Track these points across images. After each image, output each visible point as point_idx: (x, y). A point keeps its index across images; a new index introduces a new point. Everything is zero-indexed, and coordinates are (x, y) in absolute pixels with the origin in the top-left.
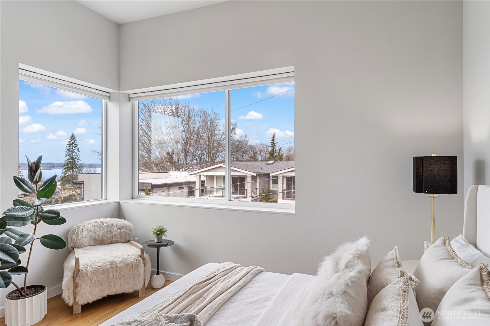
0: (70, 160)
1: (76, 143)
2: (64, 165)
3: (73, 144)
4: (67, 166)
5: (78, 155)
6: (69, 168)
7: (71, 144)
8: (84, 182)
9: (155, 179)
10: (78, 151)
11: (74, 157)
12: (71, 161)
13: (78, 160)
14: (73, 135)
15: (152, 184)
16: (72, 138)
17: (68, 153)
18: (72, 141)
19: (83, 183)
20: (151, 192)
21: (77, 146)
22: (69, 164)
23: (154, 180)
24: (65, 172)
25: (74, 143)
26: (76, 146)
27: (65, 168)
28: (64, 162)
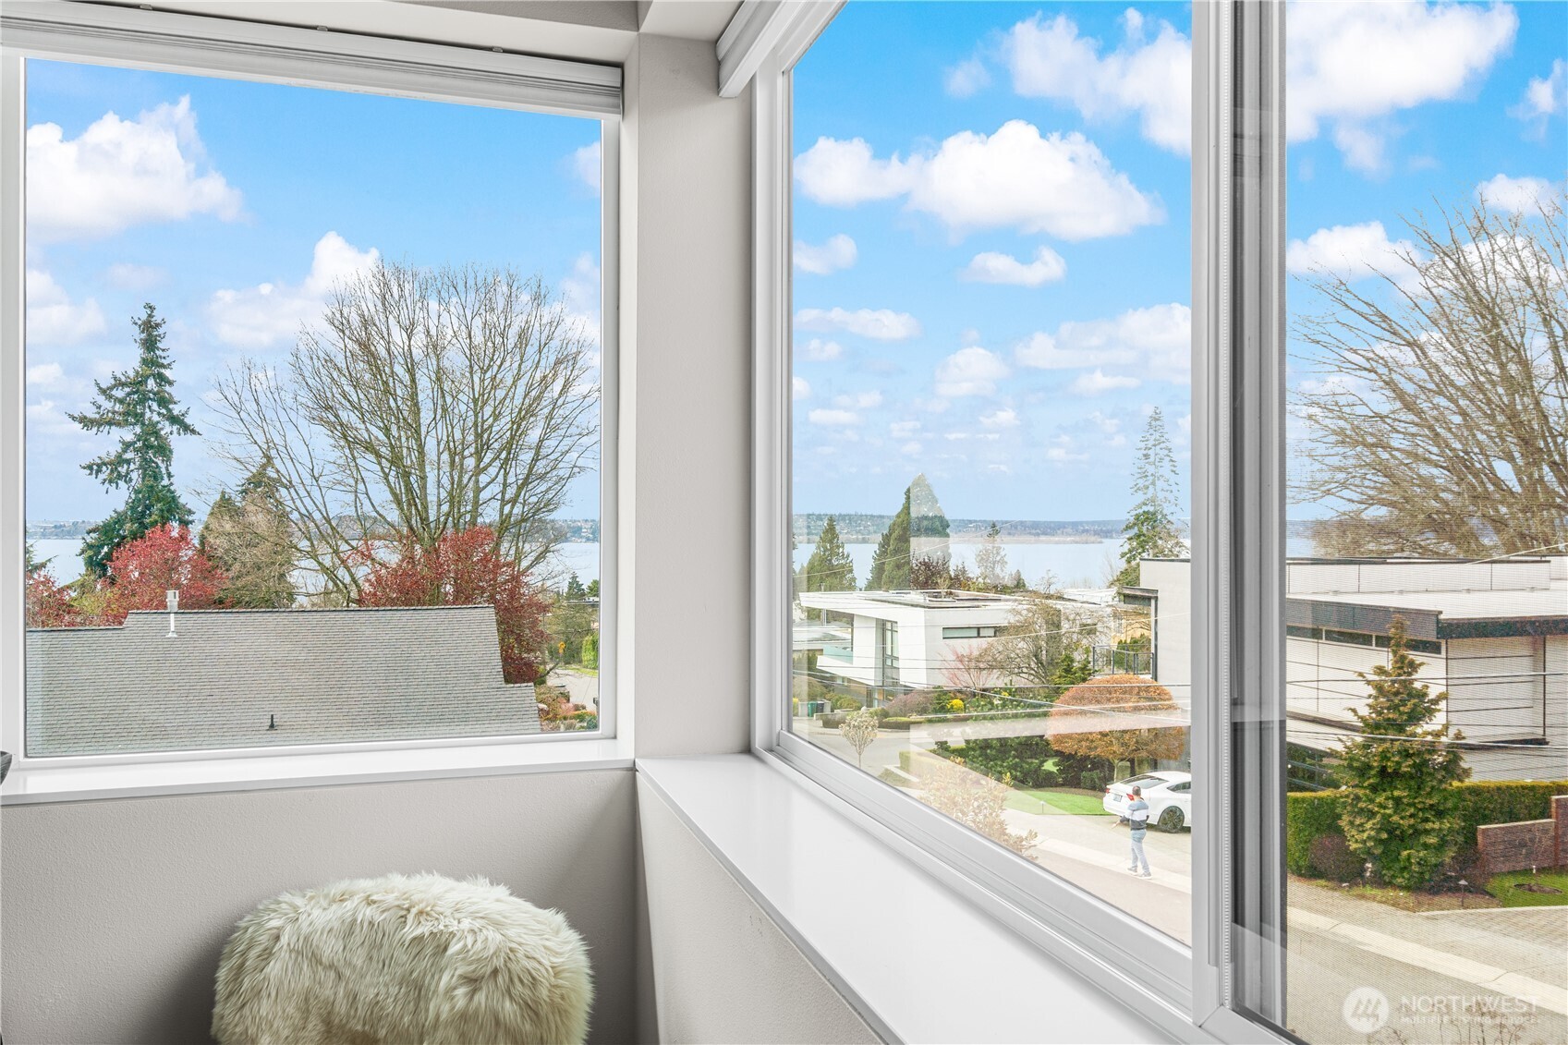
0: (1145, 508)
1: (1167, 444)
2: (1128, 528)
3: (1158, 447)
4: (1136, 530)
5: (1174, 488)
6: (1142, 538)
7: (1150, 446)
8: (1159, 595)
9: (1468, 591)
10: (1173, 471)
11: (1161, 495)
12: (1148, 512)
13: (1173, 509)
14: (1156, 413)
15: (1442, 617)
16: (1153, 423)
17: (1141, 483)
18: (1153, 437)
19: (1157, 597)
20: (1440, 653)
21: (1171, 454)
22: (1142, 523)
23: (1464, 596)
24: (1130, 551)
25: (1159, 444)
26: (1168, 456)
27: (1129, 539)
28: (1128, 516)
